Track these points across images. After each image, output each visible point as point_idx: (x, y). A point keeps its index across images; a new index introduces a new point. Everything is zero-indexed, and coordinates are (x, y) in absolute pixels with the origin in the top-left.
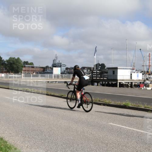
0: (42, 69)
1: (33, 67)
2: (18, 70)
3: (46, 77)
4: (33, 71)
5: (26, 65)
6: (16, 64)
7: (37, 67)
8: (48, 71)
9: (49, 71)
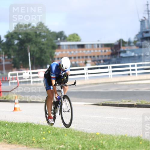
0: (108, 51)
1: (82, 46)
2: (43, 57)
3: (131, 72)
4: (83, 57)
5: (62, 43)
6: (36, 43)
7: (92, 45)
8: (128, 52)
9: (133, 54)
